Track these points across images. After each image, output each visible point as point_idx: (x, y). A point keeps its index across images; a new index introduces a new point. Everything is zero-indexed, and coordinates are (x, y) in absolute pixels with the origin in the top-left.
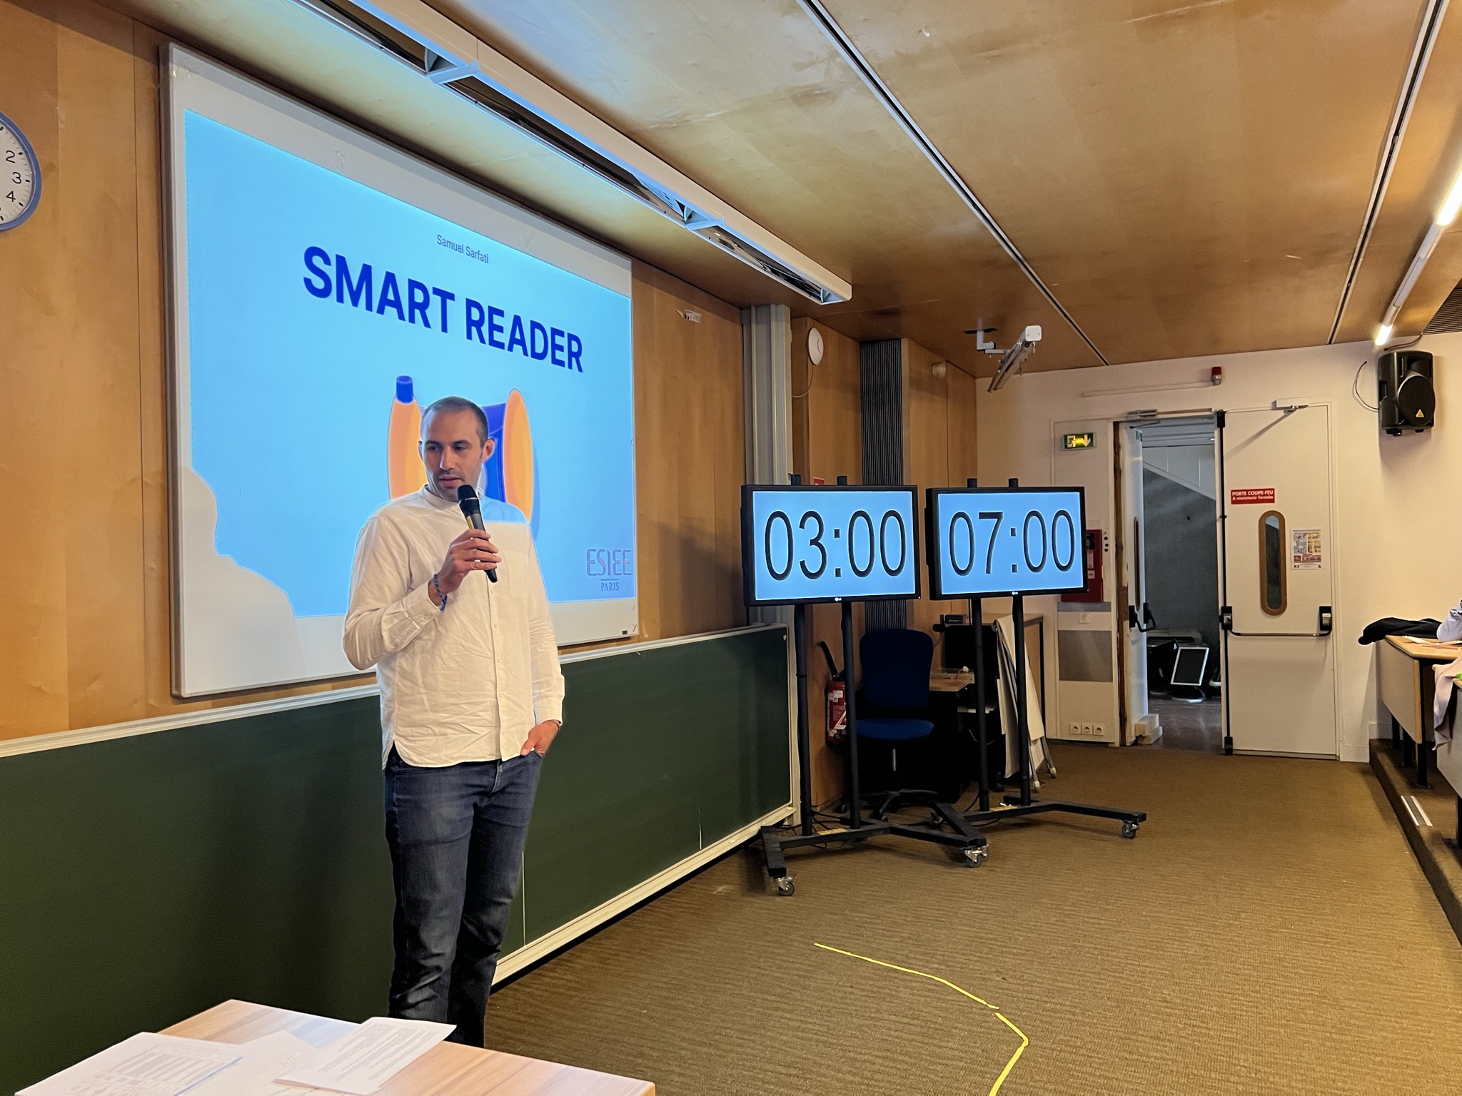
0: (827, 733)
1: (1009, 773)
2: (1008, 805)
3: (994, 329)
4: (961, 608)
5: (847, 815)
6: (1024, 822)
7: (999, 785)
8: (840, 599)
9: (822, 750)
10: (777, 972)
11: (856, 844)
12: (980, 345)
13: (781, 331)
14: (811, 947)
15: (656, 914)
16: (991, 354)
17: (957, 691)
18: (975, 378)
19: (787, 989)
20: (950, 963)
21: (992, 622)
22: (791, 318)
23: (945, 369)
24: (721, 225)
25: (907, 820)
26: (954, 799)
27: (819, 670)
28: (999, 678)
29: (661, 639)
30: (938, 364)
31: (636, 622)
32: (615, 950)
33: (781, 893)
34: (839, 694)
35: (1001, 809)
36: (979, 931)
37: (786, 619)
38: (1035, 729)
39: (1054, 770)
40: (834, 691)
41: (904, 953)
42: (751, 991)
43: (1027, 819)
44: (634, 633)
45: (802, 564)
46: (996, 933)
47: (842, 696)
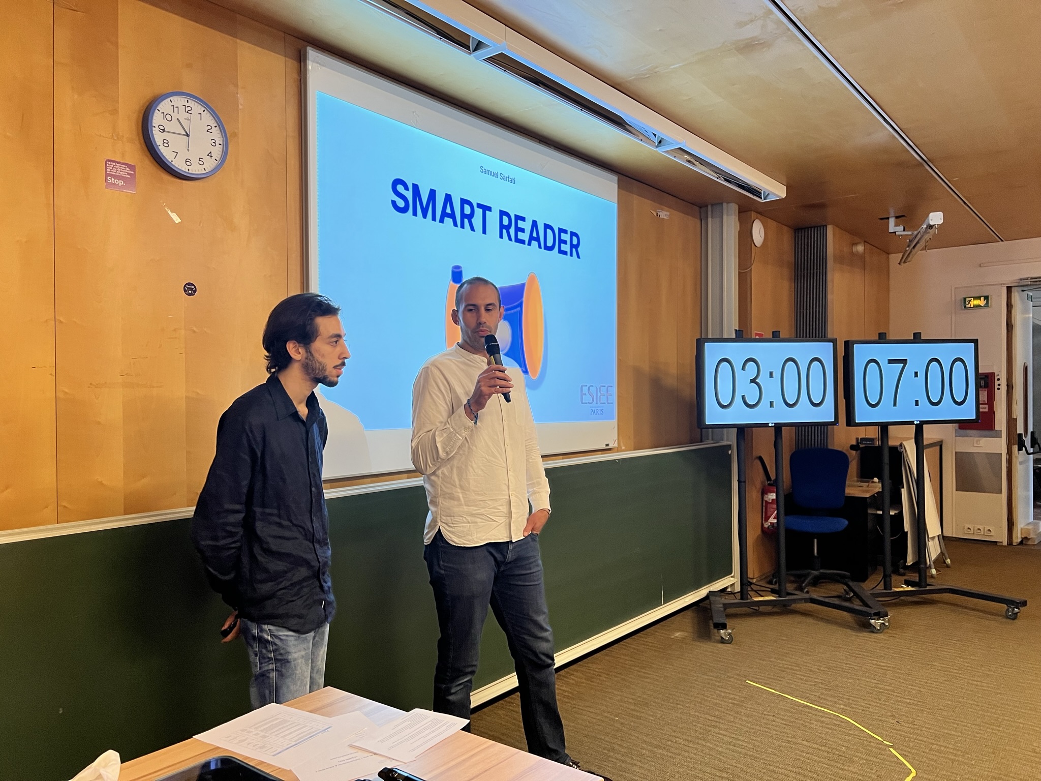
0: (762, 525)
1: (910, 561)
2: (908, 586)
3: (904, 216)
4: (873, 433)
5: (776, 587)
6: (922, 600)
7: (901, 571)
8: (773, 425)
9: (758, 537)
10: (716, 699)
11: (783, 609)
12: (892, 229)
13: (731, 223)
14: (743, 683)
15: (629, 648)
16: (901, 235)
17: (868, 496)
18: (888, 254)
19: (724, 712)
20: (853, 705)
21: (899, 444)
22: (739, 212)
23: (863, 248)
24: (683, 147)
25: (824, 592)
26: (864, 579)
27: (758, 477)
28: (903, 488)
29: (634, 450)
30: (856, 244)
31: (616, 437)
32: (597, 672)
33: (722, 641)
34: (773, 496)
35: (901, 589)
36: (879, 683)
37: (731, 438)
38: (933, 527)
39: (948, 561)
40: (769, 494)
41: (817, 694)
42: (696, 712)
43: (925, 598)
44: (614, 445)
45: (743, 397)
46: (893, 685)
47: (775, 497)
